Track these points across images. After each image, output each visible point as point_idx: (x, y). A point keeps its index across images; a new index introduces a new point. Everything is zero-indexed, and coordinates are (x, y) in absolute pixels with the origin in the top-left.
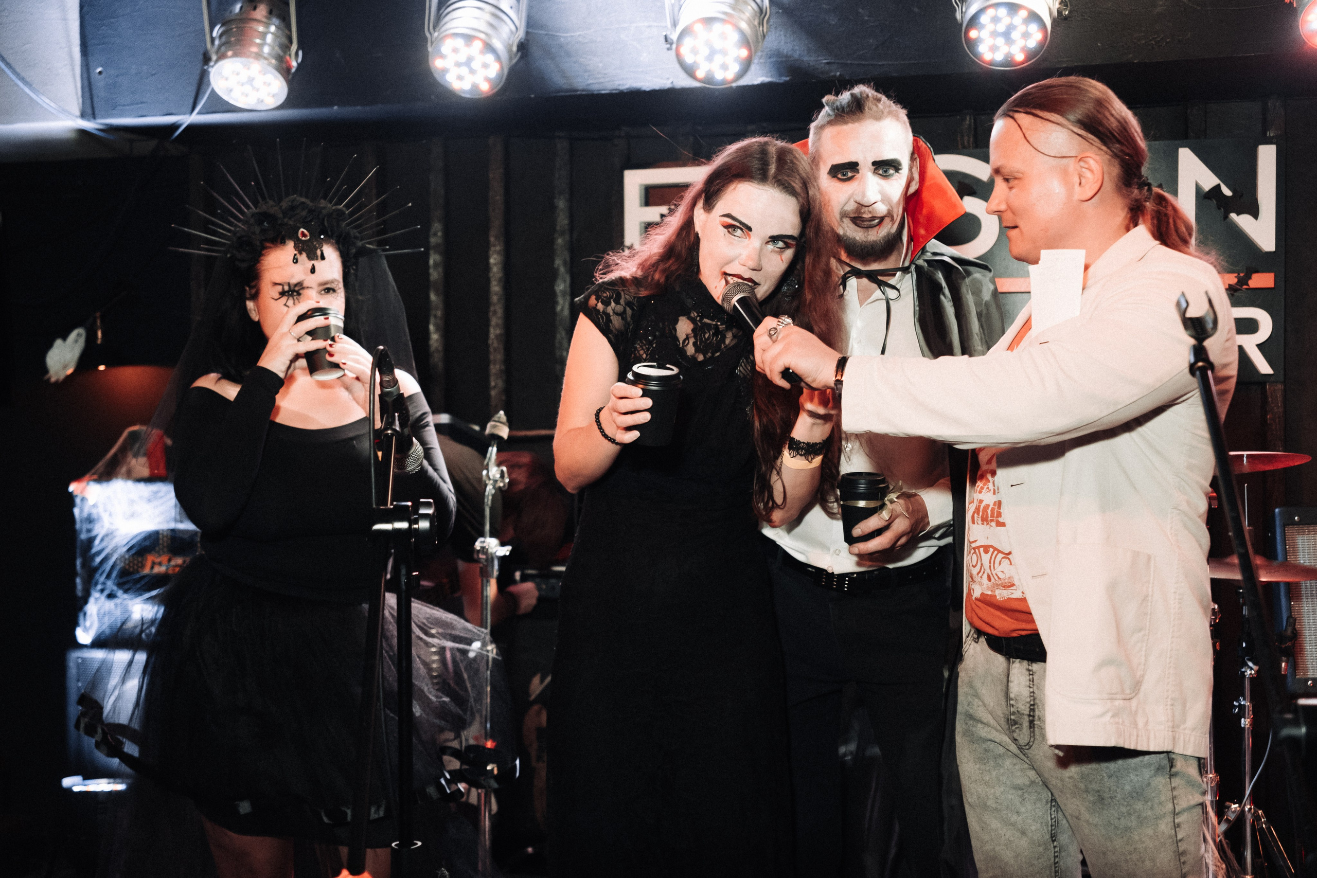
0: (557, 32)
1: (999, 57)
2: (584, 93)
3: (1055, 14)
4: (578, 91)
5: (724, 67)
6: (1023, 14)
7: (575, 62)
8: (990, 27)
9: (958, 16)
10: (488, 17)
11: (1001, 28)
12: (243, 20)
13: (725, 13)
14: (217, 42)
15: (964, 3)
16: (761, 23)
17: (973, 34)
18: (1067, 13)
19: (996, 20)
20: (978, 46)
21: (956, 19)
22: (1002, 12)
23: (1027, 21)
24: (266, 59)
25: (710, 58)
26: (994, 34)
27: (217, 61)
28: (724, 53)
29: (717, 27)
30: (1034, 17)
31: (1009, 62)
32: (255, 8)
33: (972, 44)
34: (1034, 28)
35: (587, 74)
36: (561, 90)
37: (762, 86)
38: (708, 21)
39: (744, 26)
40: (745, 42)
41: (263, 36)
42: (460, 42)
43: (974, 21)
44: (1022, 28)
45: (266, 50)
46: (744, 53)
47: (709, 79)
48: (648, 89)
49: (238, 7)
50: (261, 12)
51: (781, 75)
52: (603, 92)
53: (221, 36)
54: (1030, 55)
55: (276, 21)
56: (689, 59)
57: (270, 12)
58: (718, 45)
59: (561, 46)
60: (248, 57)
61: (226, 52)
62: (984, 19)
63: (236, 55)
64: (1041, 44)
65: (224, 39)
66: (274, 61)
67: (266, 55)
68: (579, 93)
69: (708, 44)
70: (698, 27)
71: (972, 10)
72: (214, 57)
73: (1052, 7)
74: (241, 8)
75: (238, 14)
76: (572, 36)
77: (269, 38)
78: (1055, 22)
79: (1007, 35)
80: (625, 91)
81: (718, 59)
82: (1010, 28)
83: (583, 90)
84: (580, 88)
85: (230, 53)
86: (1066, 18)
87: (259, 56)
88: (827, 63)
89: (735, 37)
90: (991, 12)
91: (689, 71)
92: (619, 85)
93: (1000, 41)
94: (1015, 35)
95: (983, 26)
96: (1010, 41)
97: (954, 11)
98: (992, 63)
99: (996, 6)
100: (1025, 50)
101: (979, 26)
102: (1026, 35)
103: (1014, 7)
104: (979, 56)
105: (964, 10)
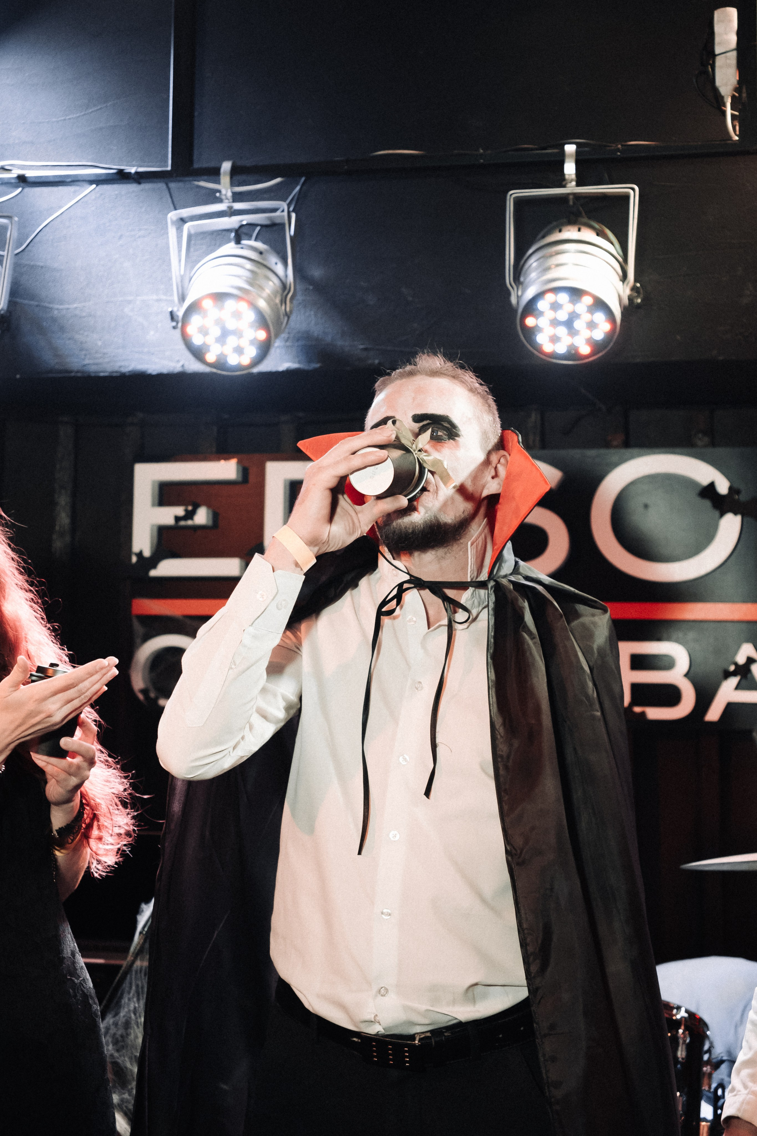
0: (49, 303)
1: (561, 349)
2: (79, 375)
3: (626, 301)
4: (71, 372)
5: (239, 350)
6: (587, 300)
7: (70, 339)
8: (549, 314)
9: (513, 300)
11: (562, 315)
13: (240, 289)
15: (520, 287)
16: (283, 301)
17: (530, 321)
18: (639, 301)
19: (555, 306)
20: (536, 336)
21: (510, 303)
22: (563, 298)
23: (592, 309)
25: (222, 339)
26: (555, 323)
28: (237, 333)
29: (230, 304)
30: (600, 305)
31: (573, 354)
33: (530, 333)
34: (600, 317)
35: (84, 352)
36: (51, 371)
37: (288, 373)
38: (219, 297)
39: (262, 304)
40: (263, 322)
43: (530, 308)
44: (586, 317)
46: (262, 335)
47: (220, 364)
48: (154, 373)
51: (310, 361)
52: (102, 374)
54: (597, 346)
56: (197, 340)
58: (231, 324)
59: (54, 320)
62: (542, 305)
64: (609, 336)
68: (73, 374)
69: (219, 322)
70: (208, 304)
71: (530, 293)
73: (621, 293)
76: (68, 309)
78: (625, 311)
79: (569, 324)
80: (128, 374)
81: (232, 341)
82: (573, 317)
83: (78, 372)
84: (76, 369)
86: (639, 306)
88: (365, 349)
89: (250, 316)
90: (550, 297)
91: (198, 353)
92: (120, 367)
93: (562, 331)
94: (578, 324)
95: (541, 313)
96: (572, 331)
97: (509, 294)
98: (553, 355)
99: (556, 290)
100: (590, 341)
101: (536, 312)
102: (592, 325)
103: (576, 293)
104: (538, 348)
105: (520, 293)
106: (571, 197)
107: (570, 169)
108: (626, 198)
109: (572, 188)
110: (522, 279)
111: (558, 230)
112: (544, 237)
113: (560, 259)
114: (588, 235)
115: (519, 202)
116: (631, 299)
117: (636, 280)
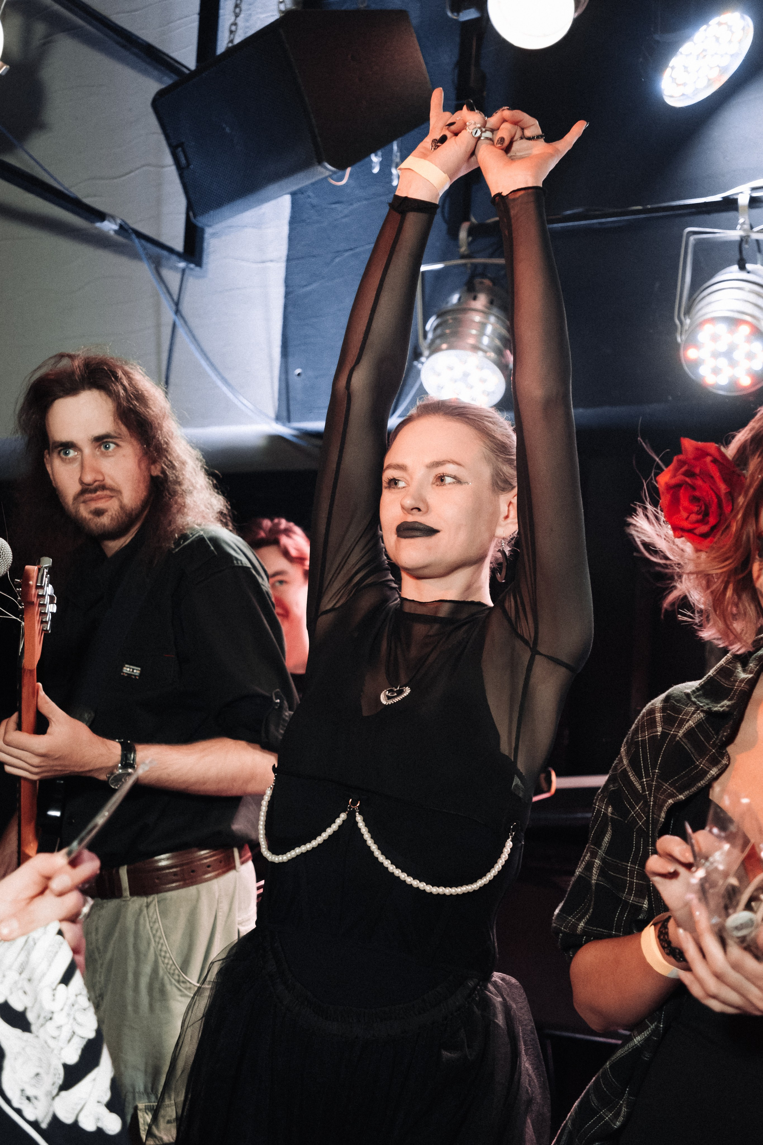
10: (753, 298)
12: (461, 309)
14: (430, 336)
24: (485, 352)
27: (428, 357)
32: (475, 298)
41: (483, 325)
42: (722, 328)
45: (486, 340)
49: (455, 298)
50: (481, 301)
53: (435, 329)
55: (495, 310)
57: (491, 302)
60: (464, 348)
61: (441, 344)
63: (450, 348)
65: (439, 331)
66: (492, 355)
67: (485, 348)
72: (426, 353)
74: (460, 299)
75: (455, 305)
77: (489, 329)
85: (444, 346)
87: (476, 348)
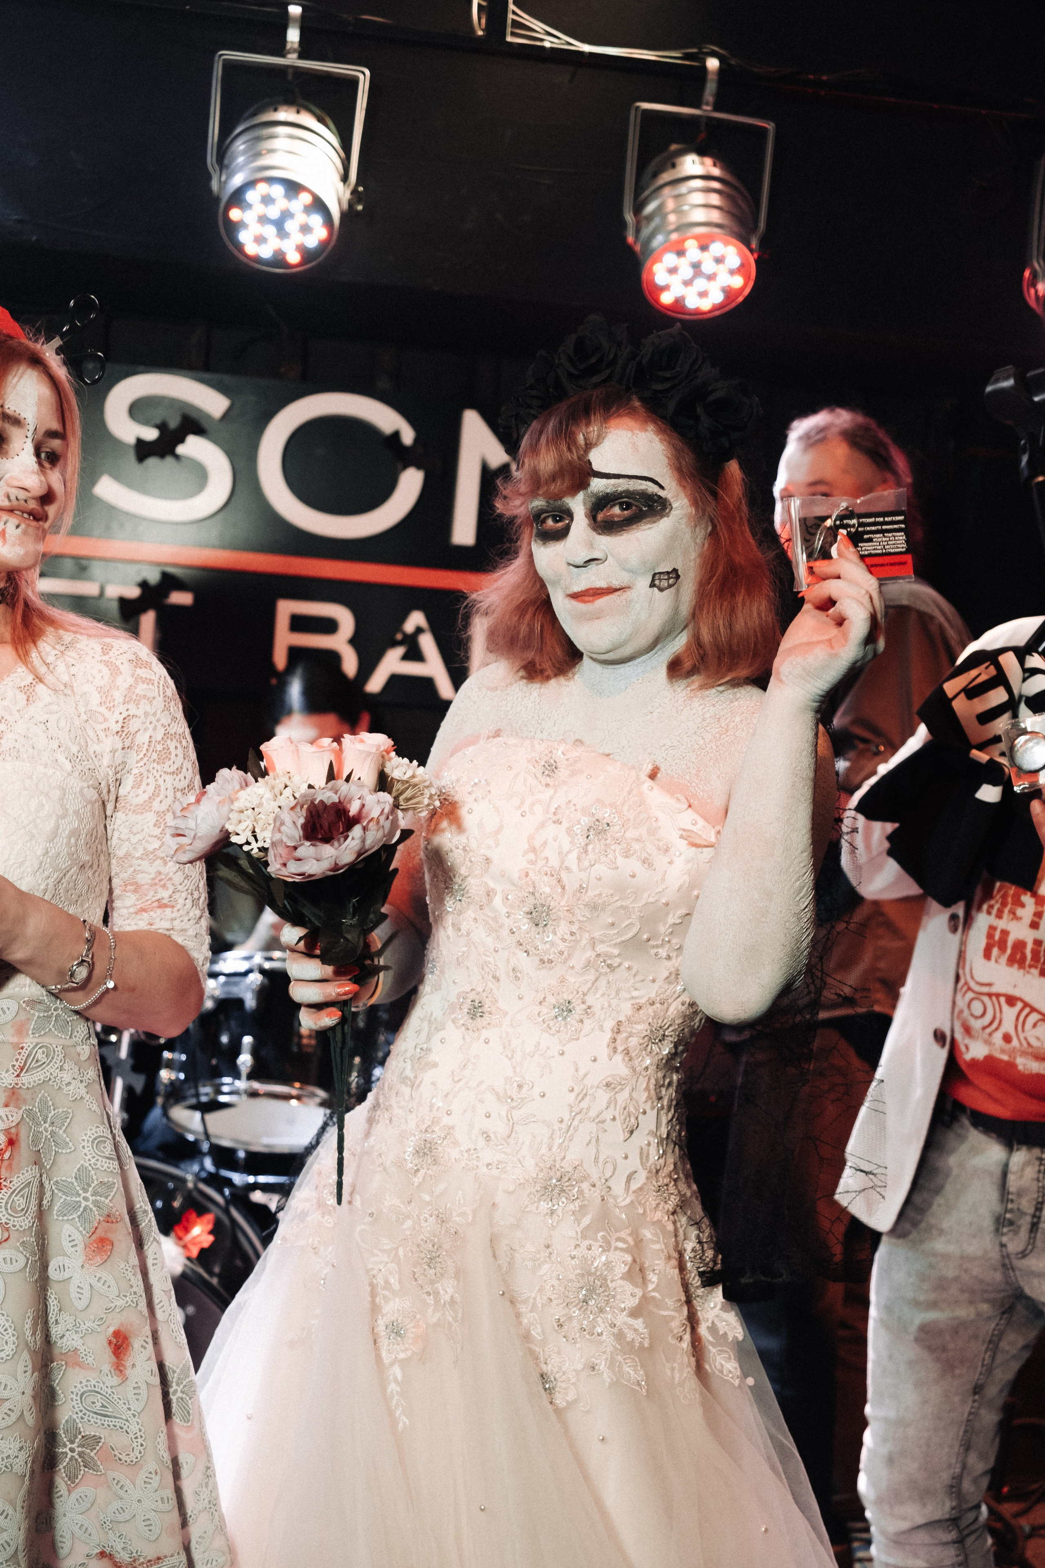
1: (266, 252)
3: (345, 206)
6: (305, 198)
8: (258, 209)
9: (215, 185)
11: (274, 212)
15: (225, 171)
17: (235, 214)
18: (360, 208)
19: (267, 200)
20: (238, 231)
21: (210, 190)
22: (278, 191)
23: (308, 209)
26: (263, 220)
30: (319, 205)
31: (279, 260)
33: (232, 228)
34: (316, 220)
43: (237, 198)
44: (301, 218)
54: (307, 255)
62: (252, 196)
64: (324, 244)
71: (238, 180)
73: (342, 195)
78: (344, 215)
79: (279, 224)
82: (286, 215)
86: (358, 213)
90: (262, 188)
93: (270, 231)
94: (291, 226)
95: (250, 206)
96: (282, 233)
97: (209, 178)
98: (257, 259)
99: (270, 180)
100: (302, 249)
101: (244, 204)
102: (305, 229)
103: (293, 188)
104: (240, 247)
105: (223, 178)
106: (290, 71)
107: (293, 35)
108: (353, 83)
109: (292, 59)
110: (226, 162)
111: (272, 109)
112: (254, 114)
113: (275, 144)
114: (307, 119)
115: (230, 67)
116: (351, 205)
117: (358, 183)
